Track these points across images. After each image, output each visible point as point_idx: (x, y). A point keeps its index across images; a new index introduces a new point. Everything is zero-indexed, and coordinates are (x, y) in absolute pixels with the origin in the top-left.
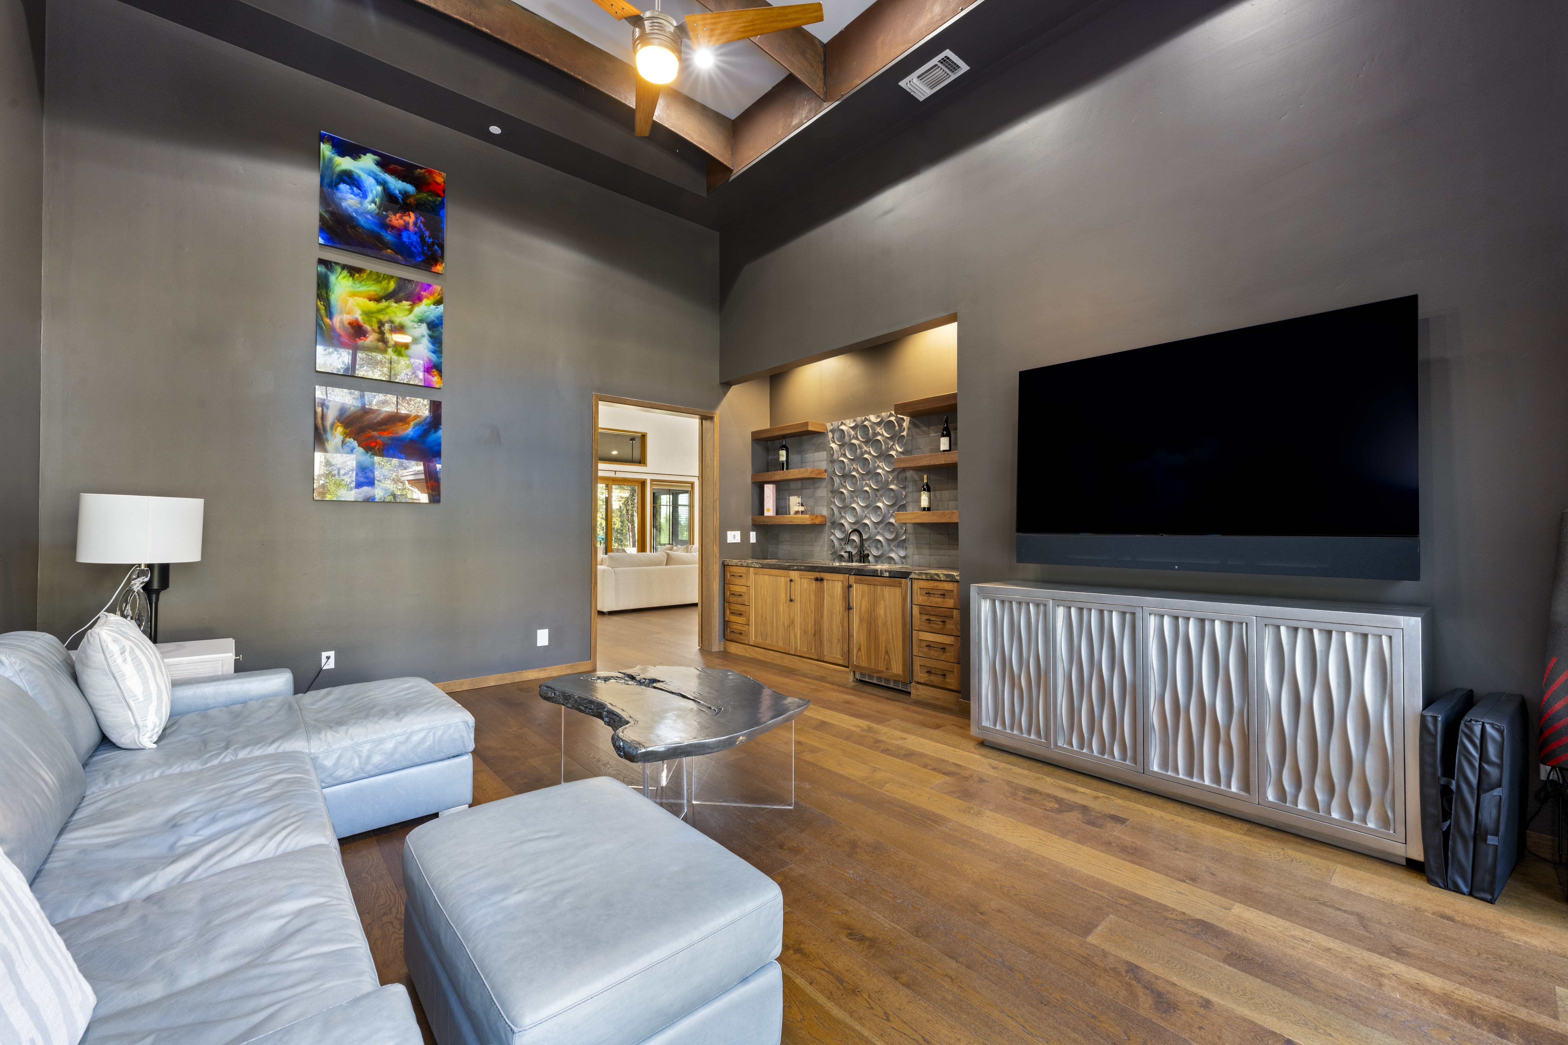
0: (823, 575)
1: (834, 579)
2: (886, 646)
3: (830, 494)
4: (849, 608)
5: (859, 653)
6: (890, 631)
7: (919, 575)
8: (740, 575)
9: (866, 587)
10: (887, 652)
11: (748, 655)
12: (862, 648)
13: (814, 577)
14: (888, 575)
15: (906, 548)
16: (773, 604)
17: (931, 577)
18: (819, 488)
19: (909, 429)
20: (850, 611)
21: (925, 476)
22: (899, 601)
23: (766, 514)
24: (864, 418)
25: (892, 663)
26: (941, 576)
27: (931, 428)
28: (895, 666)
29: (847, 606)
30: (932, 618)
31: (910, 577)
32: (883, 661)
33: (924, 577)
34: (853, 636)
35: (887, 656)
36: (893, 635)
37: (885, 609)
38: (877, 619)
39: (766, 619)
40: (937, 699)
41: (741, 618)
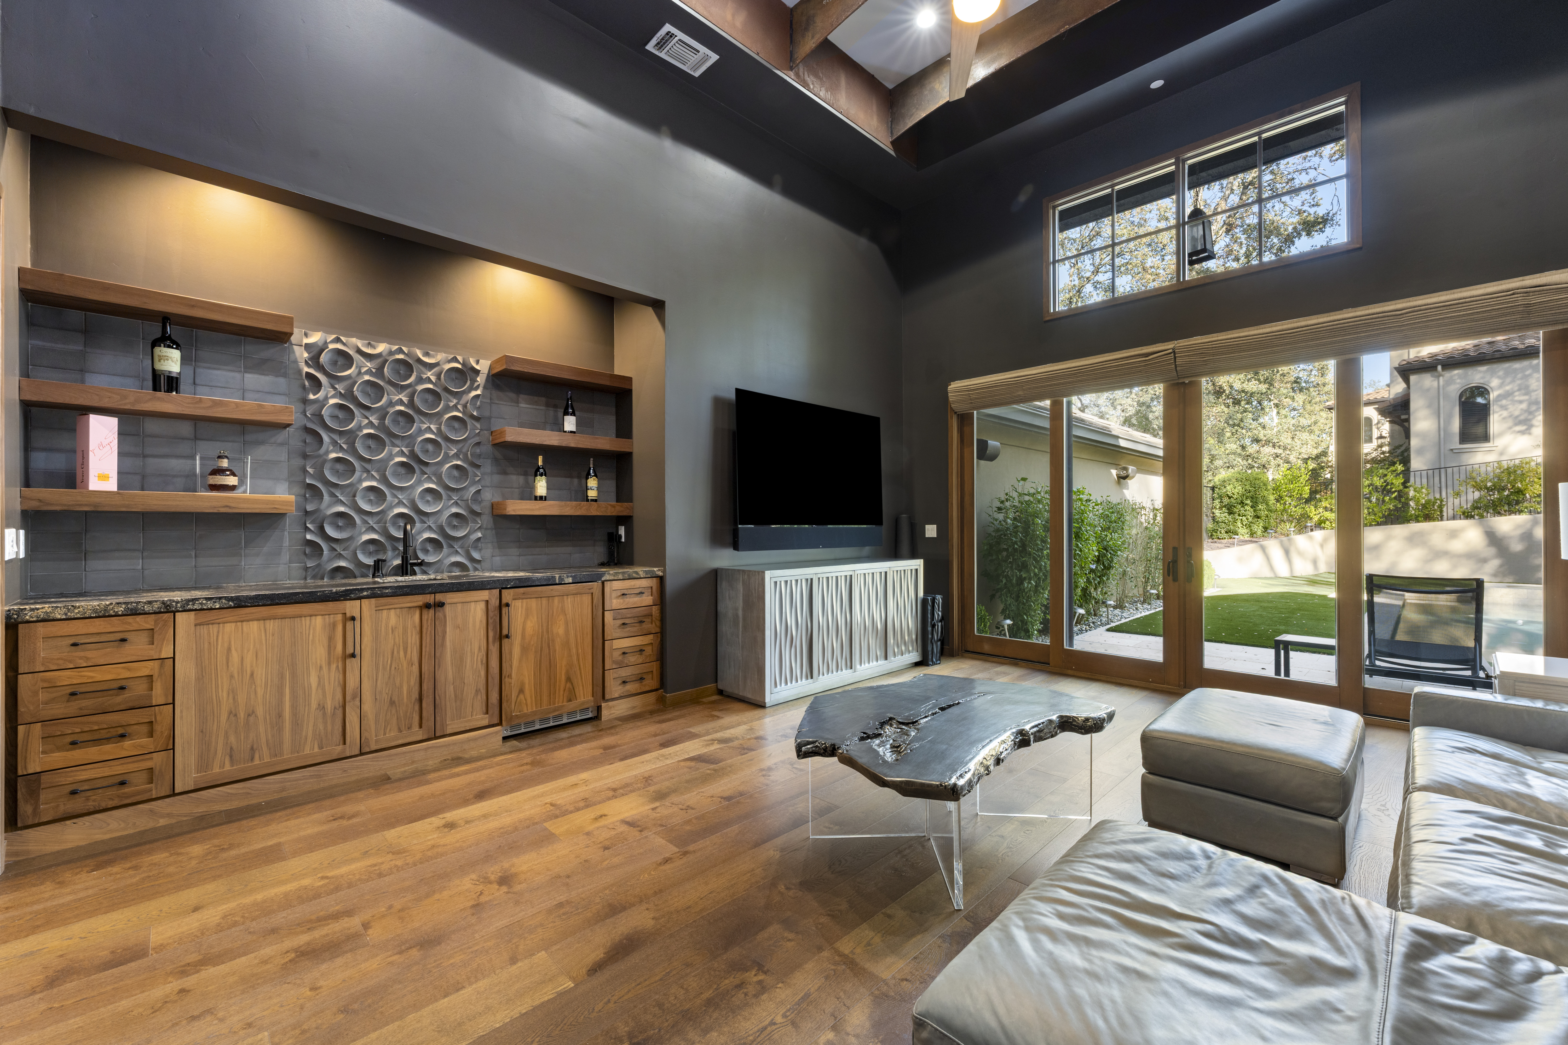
0: (440, 597)
1: (468, 600)
2: (567, 672)
3: (298, 462)
4: (502, 637)
5: (521, 696)
6: (574, 651)
7: (614, 576)
8: (121, 636)
9: (533, 603)
10: (569, 679)
11: (162, 822)
12: (527, 686)
13: (420, 603)
14: (570, 580)
15: (480, 550)
16: (282, 677)
17: (629, 575)
18: (262, 443)
19: (485, 388)
20: (505, 641)
21: (540, 458)
22: (587, 611)
23: (95, 484)
24: (395, 348)
25: (577, 690)
26: (640, 573)
28: (582, 692)
29: (498, 636)
30: (627, 621)
31: (603, 579)
32: (562, 692)
33: (620, 577)
34: (510, 676)
35: (569, 685)
36: (578, 655)
37: (567, 623)
38: (553, 641)
39: (251, 713)
40: (634, 707)
41: (127, 743)
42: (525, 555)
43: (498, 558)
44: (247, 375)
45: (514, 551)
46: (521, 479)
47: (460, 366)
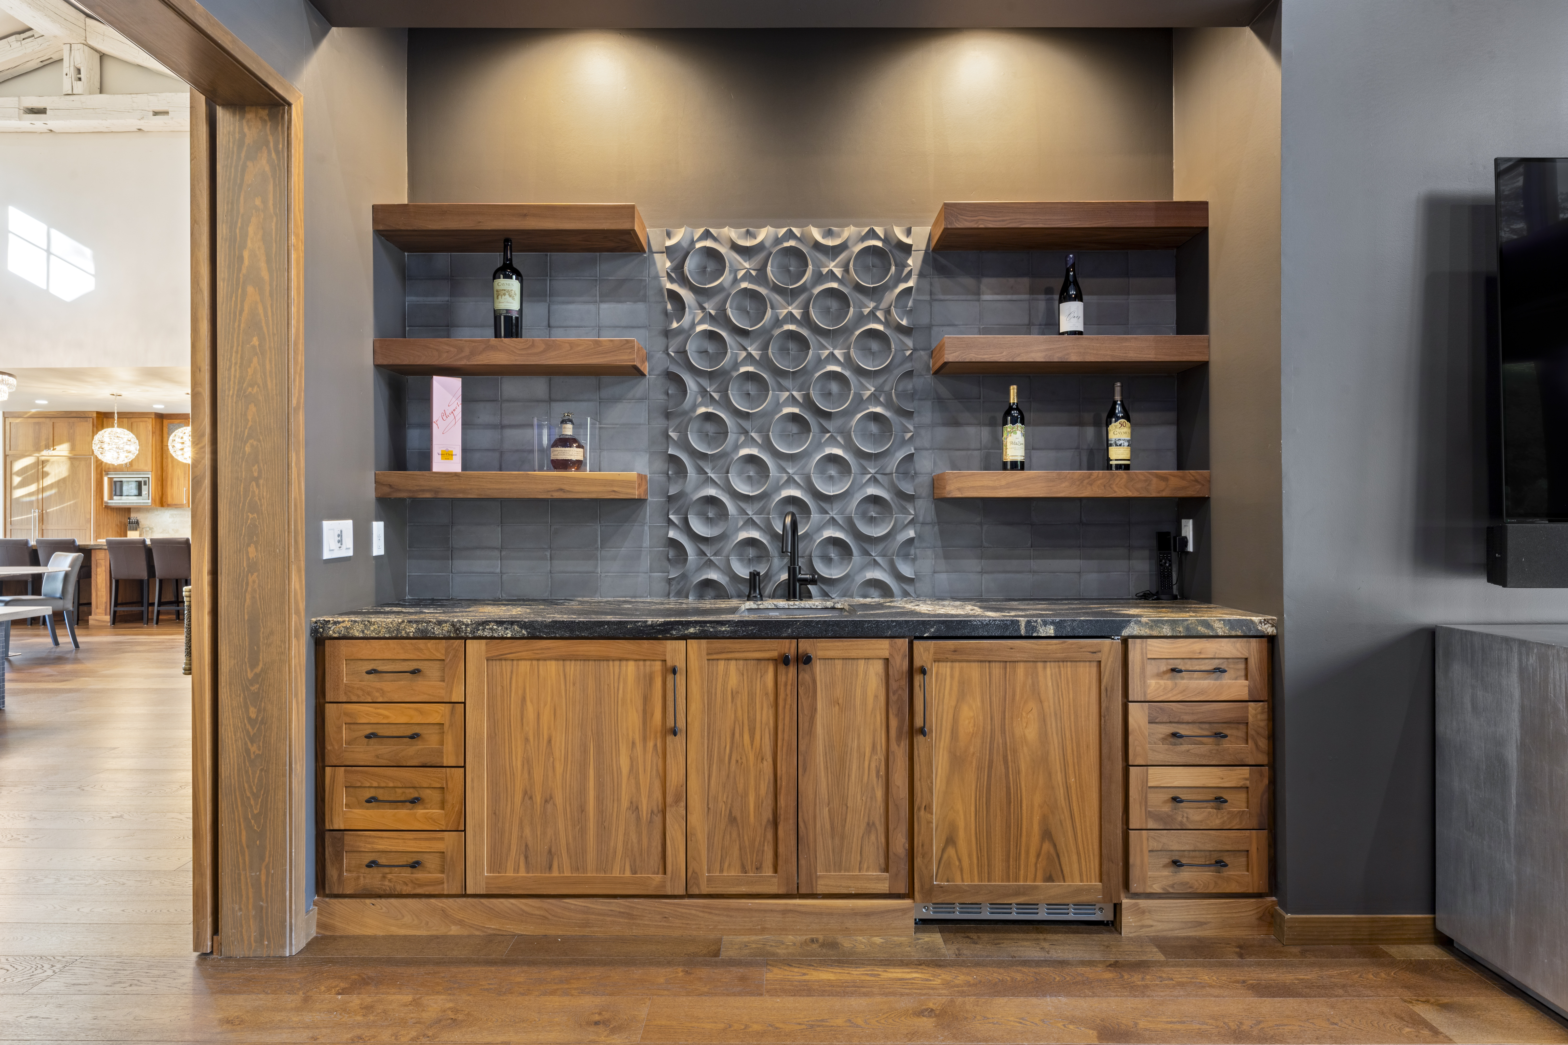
0: (806, 645)
1: (853, 654)
2: (1044, 820)
3: (659, 423)
4: (913, 731)
5: (951, 851)
6: (1059, 777)
7: (1151, 628)
8: (413, 666)
9: (974, 671)
10: (1047, 835)
11: (454, 930)
12: (961, 834)
13: (775, 654)
14: (1051, 631)
15: (914, 560)
16: (585, 751)
17: (1187, 628)
18: (617, 399)
19: (921, 275)
20: (919, 739)
21: (1013, 390)
22: (1088, 698)
23: (439, 465)
24: (783, 231)
25: (1064, 860)
26: (1217, 625)
27: (986, 281)
28: (1076, 866)
29: (906, 728)
30: (1183, 730)
31: (1125, 633)
32: (1032, 859)
33: (1166, 630)
34: (928, 808)
35: (1047, 846)
36: (1067, 788)
37: (1043, 719)
38: (1015, 751)
39: (548, 800)
40: (1201, 924)
41: (420, 812)
42: (992, 572)
43: (943, 577)
44: (604, 306)
45: (972, 564)
46: (985, 433)
47: (879, 244)
